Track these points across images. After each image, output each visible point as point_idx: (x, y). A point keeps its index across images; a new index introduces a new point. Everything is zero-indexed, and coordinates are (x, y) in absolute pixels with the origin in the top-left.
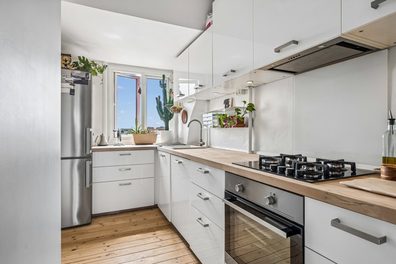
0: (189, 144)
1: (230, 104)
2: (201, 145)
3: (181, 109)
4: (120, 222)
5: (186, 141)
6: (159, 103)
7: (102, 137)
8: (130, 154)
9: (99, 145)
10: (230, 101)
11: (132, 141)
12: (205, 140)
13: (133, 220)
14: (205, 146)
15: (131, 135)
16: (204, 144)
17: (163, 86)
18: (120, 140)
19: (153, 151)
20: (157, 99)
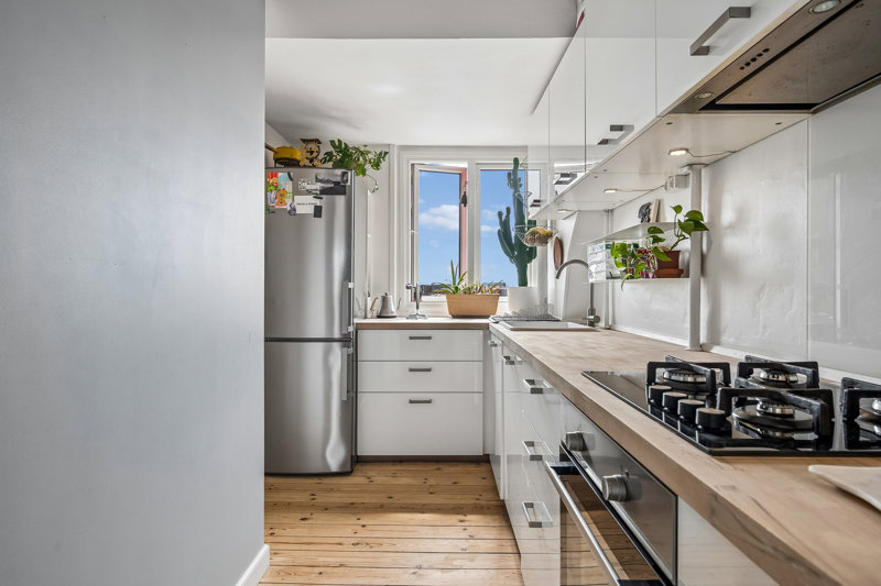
0: (566, 319)
1: (652, 216)
2: (592, 324)
3: (550, 235)
4: (405, 478)
5: (560, 313)
6: (505, 224)
7: (385, 300)
8: (429, 338)
9: (379, 317)
10: (652, 207)
11: (445, 309)
12: (601, 312)
13: (432, 481)
14: (602, 324)
15: (443, 298)
16: (598, 319)
17: (514, 179)
18: (418, 307)
19: (481, 332)
20: (500, 214)
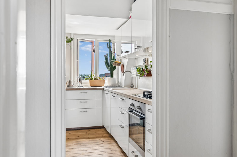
0: (125, 86)
2: (132, 87)
3: (120, 63)
4: (80, 133)
5: (123, 85)
6: (107, 59)
7: (70, 82)
8: (87, 93)
9: (68, 87)
11: (89, 85)
12: (134, 84)
13: (88, 133)
14: (134, 88)
15: (88, 81)
16: (133, 86)
17: (109, 47)
18: (81, 84)
19: (101, 91)
20: (105, 56)
